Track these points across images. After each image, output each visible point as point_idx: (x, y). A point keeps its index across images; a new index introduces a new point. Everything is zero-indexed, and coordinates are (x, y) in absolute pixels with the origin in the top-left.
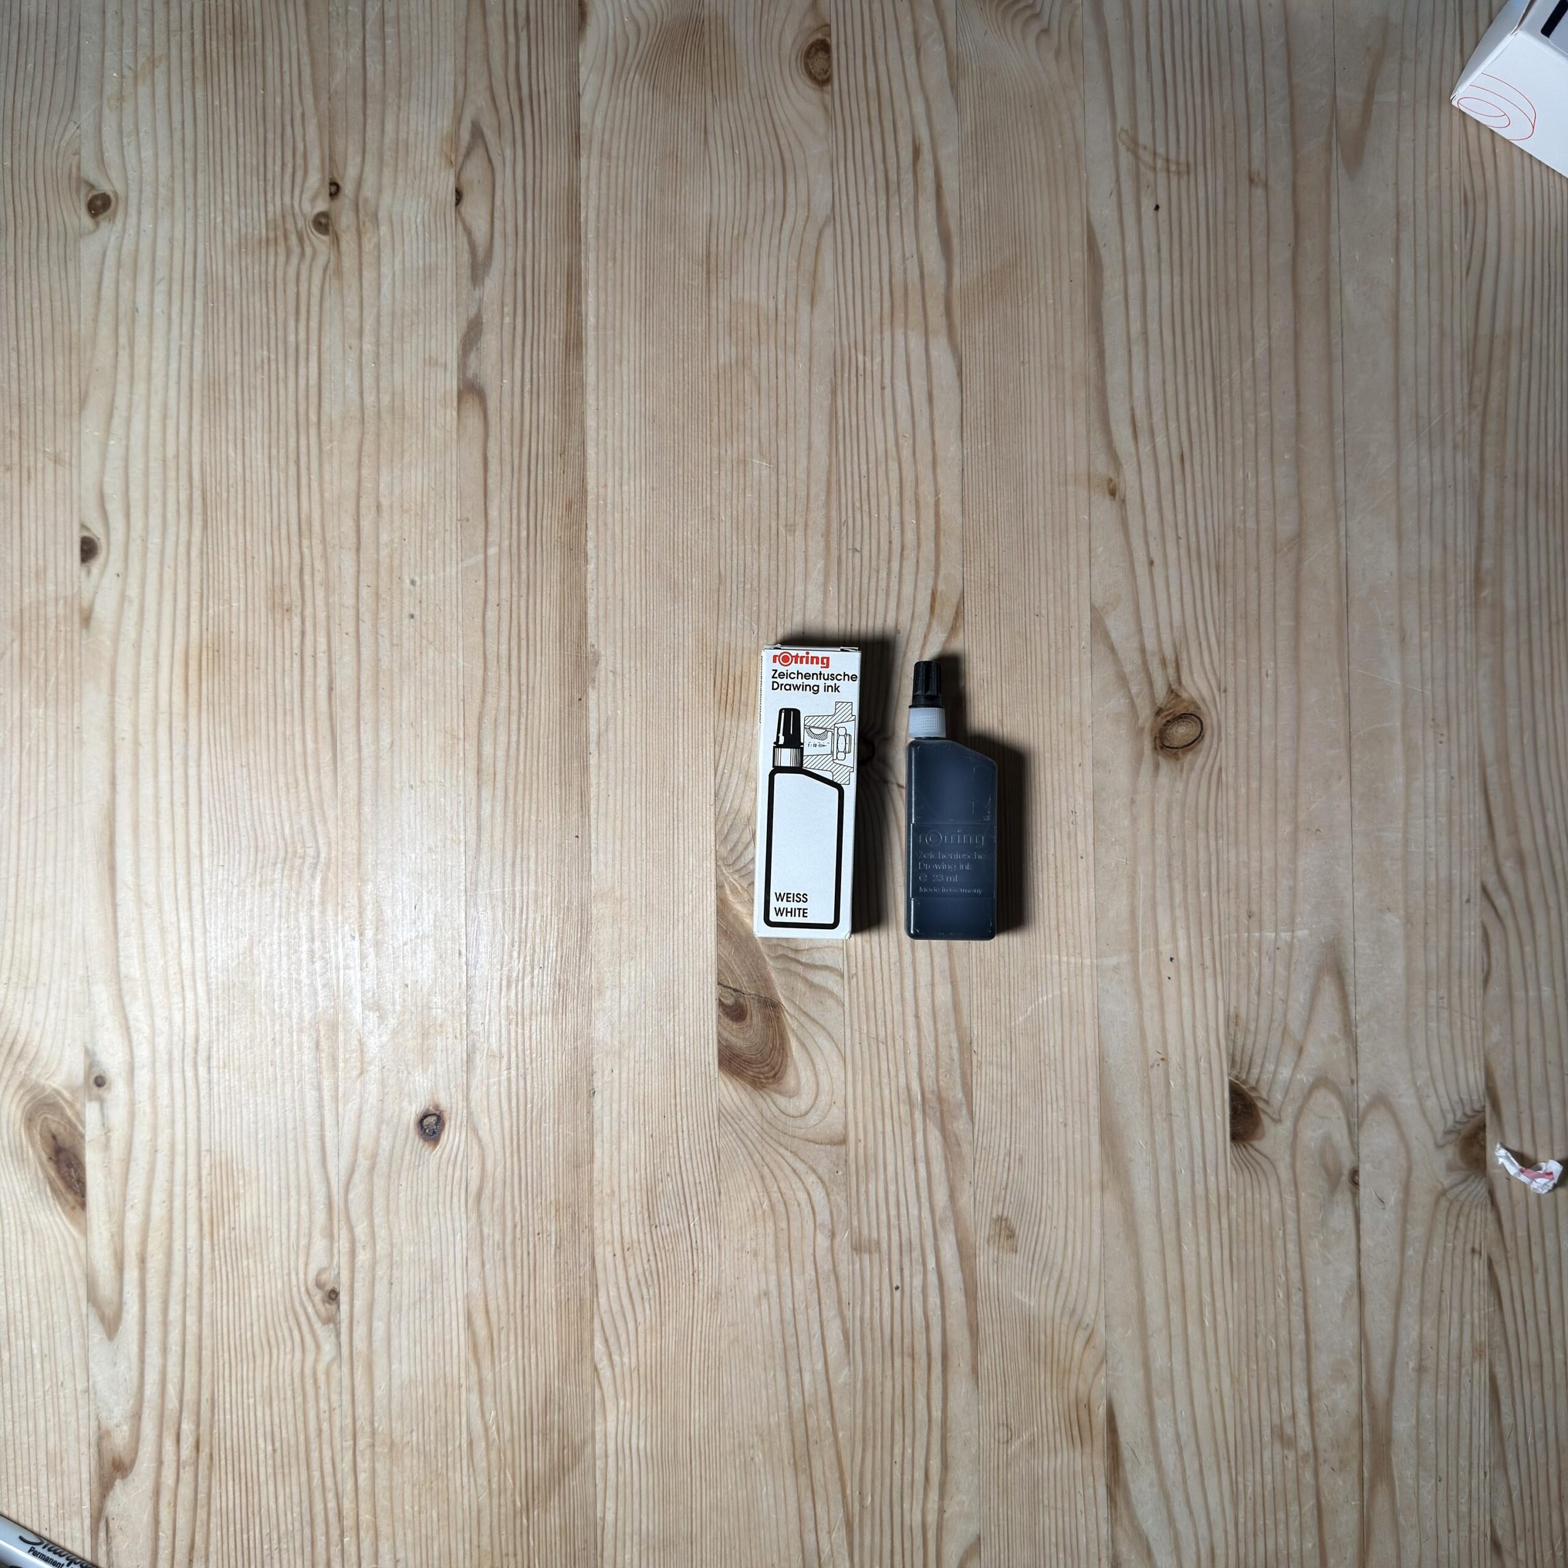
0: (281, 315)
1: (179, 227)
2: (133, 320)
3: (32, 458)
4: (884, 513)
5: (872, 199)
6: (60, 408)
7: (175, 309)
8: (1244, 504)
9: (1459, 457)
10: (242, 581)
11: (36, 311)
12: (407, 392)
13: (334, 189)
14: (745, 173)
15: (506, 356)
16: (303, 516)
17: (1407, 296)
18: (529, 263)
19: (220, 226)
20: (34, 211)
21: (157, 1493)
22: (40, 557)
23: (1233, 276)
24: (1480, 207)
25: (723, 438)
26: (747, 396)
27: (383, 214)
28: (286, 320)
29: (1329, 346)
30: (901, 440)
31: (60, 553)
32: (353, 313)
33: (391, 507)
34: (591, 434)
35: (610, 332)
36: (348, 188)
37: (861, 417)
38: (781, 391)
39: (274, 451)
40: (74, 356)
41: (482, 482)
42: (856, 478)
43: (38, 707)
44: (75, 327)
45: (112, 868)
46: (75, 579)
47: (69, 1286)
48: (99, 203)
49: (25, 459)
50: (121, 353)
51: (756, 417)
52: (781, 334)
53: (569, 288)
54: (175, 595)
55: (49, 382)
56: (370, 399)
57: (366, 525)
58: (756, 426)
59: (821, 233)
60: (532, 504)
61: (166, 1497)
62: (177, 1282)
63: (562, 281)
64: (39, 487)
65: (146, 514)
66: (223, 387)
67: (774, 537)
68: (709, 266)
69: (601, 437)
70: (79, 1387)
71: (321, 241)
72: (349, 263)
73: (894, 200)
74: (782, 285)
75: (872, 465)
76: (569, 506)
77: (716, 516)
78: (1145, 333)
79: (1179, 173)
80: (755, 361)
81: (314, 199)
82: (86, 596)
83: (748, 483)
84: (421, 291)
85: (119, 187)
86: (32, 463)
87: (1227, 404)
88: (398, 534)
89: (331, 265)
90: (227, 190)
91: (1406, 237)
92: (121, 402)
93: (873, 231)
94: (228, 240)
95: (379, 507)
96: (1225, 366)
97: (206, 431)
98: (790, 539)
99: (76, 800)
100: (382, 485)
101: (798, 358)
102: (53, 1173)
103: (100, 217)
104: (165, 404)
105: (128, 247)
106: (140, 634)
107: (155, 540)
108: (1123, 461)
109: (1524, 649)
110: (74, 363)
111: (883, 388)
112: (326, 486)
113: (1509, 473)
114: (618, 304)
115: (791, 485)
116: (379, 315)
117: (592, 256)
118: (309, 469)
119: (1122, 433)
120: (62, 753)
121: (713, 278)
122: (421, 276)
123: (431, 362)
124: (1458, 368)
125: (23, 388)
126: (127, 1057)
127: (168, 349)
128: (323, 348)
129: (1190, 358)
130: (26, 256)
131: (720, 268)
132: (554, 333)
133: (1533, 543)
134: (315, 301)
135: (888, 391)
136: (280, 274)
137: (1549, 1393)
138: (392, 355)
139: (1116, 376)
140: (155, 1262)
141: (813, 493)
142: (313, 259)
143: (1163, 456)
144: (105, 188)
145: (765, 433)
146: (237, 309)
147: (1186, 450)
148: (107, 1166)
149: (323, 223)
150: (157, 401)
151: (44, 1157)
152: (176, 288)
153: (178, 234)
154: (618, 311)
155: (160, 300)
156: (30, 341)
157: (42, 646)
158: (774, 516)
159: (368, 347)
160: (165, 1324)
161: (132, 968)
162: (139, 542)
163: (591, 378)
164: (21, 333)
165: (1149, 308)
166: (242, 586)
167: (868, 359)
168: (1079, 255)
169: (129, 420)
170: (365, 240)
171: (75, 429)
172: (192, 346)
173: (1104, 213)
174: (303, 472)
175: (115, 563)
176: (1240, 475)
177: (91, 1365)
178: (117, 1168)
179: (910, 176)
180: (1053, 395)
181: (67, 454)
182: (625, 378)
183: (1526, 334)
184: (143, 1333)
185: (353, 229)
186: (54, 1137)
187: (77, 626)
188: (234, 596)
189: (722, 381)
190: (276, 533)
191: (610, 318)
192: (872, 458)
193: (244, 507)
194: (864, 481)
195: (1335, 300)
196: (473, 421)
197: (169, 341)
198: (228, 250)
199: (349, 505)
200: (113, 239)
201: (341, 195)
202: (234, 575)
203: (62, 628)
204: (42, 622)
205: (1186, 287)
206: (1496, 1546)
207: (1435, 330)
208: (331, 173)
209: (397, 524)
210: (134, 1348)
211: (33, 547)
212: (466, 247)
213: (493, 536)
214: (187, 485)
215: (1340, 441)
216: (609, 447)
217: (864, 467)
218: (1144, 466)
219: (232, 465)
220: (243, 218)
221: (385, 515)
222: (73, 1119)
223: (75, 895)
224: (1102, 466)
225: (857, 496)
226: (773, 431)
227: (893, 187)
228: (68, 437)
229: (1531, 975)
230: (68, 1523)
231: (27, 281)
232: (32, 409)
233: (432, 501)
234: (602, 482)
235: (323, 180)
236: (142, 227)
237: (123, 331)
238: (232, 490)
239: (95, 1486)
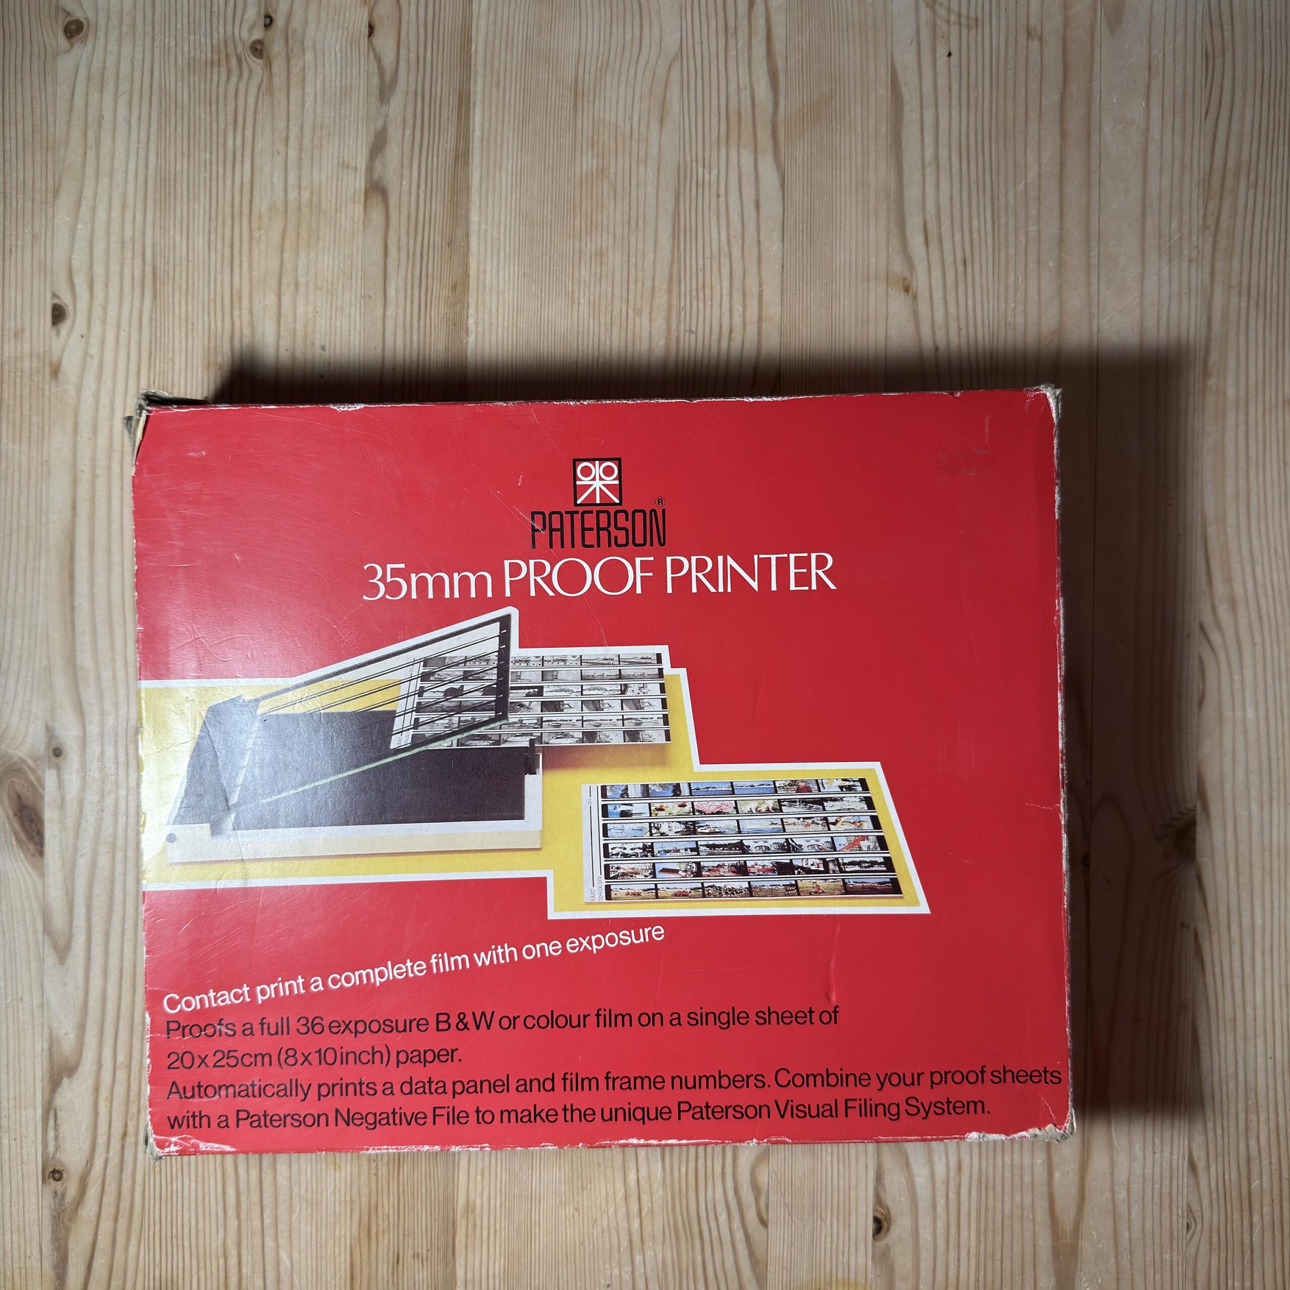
0: (222, 127)
1: (139, 49)
2: (100, 126)
3: (14, 238)
4: (716, 302)
5: (713, 40)
6: (37, 197)
7: (135, 117)
8: (1015, 302)
9: (1193, 270)
10: (184, 343)
11: (20, 116)
12: (323, 189)
13: (268, 21)
14: (608, 16)
15: (406, 162)
16: (235, 291)
17: (1155, 134)
18: (427, 87)
19: (173, 50)
20: (20, 34)
21: (97, 1090)
22: (19, 320)
23: (1010, 113)
24: (1218, 61)
25: (583, 235)
26: (605, 201)
27: (308, 43)
28: (225, 130)
29: (1088, 174)
30: (733, 240)
31: (35, 319)
32: (281, 125)
33: (307, 283)
34: (474, 227)
35: (492, 144)
36: (280, 21)
37: (700, 219)
38: (634, 195)
39: (213, 237)
40: (50, 154)
41: (382, 266)
42: (694, 271)
43: (14, 443)
44: (51, 129)
45: (72, 577)
46: (47, 338)
47: (28, 919)
48: (73, 27)
49: (8, 237)
50: (88, 151)
51: (612, 217)
52: (635, 148)
53: (460, 108)
54: (128, 353)
55: (29, 175)
56: (292, 195)
57: (286, 300)
58: (611, 225)
59: (670, 67)
60: (424, 284)
61: (104, 1093)
62: (117, 918)
63: (454, 101)
64: (19, 263)
65: (107, 286)
66: (172, 183)
67: (624, 318)
68: (577, 91)
69: (482, 231)
70: (35, 1002)
71: (256, 64)
72: (279, 82)
73: (732, 42)
74: (636, 107)
75: (707, 262)
76: (454, 287)
77: (576, 300)
78: (936, 157)
79: (968, 26)
80: (612, 170)
81: (251, 29)
82: (56, 353)
83: (603, 273)
84: (338, 107)
85: (90, 15)
86: (14, 243)
87: (1003, 220)
88: (311, 308)
89: (264, 84)
90: (179, 20)
91: (1156, 85)
92: (88, 193)
93: (714, 67)
94: (180, 61)
95: (297, 285)
96: (1002, 188)
97: (158, 221)
98: (637, 320)
99: (44, 520)
100: (300, 268)
101: (648, 168)
102: (17, 827)
103: (74, 40)
104: (125, 195)
105: (96, 65)
106: (99, 385)
107: (113, 309)
108: (916, 263)
109: (1242, 428)
110: (50, 160)
111: (718, 196)
112: (255, 265)
113: (1234, 282)
114: (500, 121)
115: (640, 275)
116: (302, 126)
117: (480, 81)
118: (241, 252)
119: (916, 241)
120: (32, 482)
121: (579, 100)
122: (338, 95)
123: (344, 165)
124: (1195, 196)
125: (8, 179)
126: (80, 733)
127: (128, 150)
128: (256, 153)
129: (973, 180)
130: (12, 70)
131: (586, 92)
132: (447, 143)
133: (1252, 341)
134: (250, 113)
135: (722, 199)
136: (222, 90)
137: (1240, 1043)
138: (312, 159)
139: (912, 194)
140: (100, 902)
141: (657, 283)
142: (250, 77)
143: (949, 259)
144: (79, 15)
145: (619, 231)
146: (186, 117)
147: (968, 255)
148: (62, 821)
149: (258, 49)
150: (117, 192)
151: (11, 813)
152: (136, 100)
153: (138, 56)
154: (499, 127)
155: (122, 110)
156: (14, 141)
157: (18, 393)
158: (625, 301)
159: (293, 154)
160: (106, 952)
161: (85, 659)
162: (100, 309)
163: (475, 182)
164: (7, 133)
165: (940, 137)
166: (184, 348)
167: (706, 171)
168: (883, 91)
169: (94, 209)
170: (292, 63)
171: (50, 215)
172: (148, 148)
173: (906, 59)
174: (236, 254)
175: (80, 326)
176: (1012, 278)
177: (46, 984)
178: (70, 822)
179: (745, 22)
180: (860, 205)
181: (43, 235)
182: (504, 182)
183: (1253, 166)
184: (88, 959)
185: (283, 53)
186: (19, 797)
187: (48, 378)
188: (177, 356)
189: (584, 186)
190: (212, 304)
191: (493, 131)
192: (708, 254)
193: (187, 283)
194: (700, 274)
195: (1095, 136)
196: (377, 215)
197: (129, 143)
198: (179, 69)
199: (273, 282)
200: (84, 57)
201: (274, 26)
202: (177, 338)
203: (35, 379)
204: (19, 374)
205: (972, 120)
206: (1192, 1166)
207: (1177, 163)
208: (266, 7)
209: (311, 299)
210: (80, 972)
211: (13, 311)
212: (376, 70)
213: (390, 312)
214: (140, 264)
215: (1095, 252)
216: (489, 239)
217: (700, 262)
218: (933, 268)
219: (178, 248)
220: (192, 42)
221: (302, 289)
222: (36, 783)
223: (41, 599)
224: (898, 267)
225: (694, 286)
226: (626, 230)
227: (731, 31)
228: (44, 220)
229: (1238, 699)
230: (23, 1112)
231: (13, 91)
232: (14, 197)
233: (341, 280)
234: (481, 270)
235: (259, 13)
236: (109, 49)
237: (91, 134)
238: (177, 268)
239: (46, 1083)
